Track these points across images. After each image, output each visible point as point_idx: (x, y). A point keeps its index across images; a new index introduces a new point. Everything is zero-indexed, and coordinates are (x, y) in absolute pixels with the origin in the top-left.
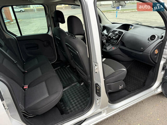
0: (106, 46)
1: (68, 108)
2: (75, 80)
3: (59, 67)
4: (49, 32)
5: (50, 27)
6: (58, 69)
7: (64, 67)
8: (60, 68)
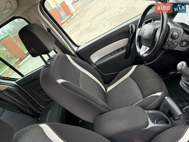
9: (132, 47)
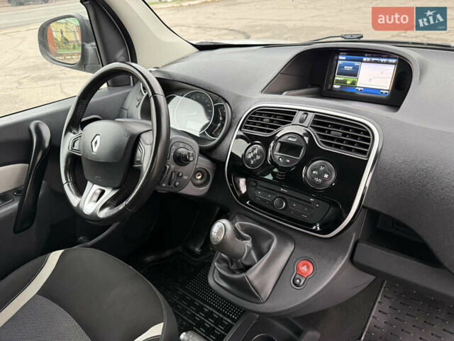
9: (41, 193)
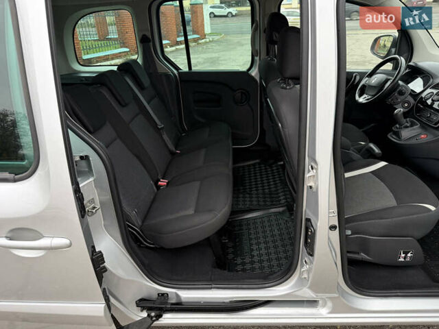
0: (400, 125)
1: (239, 261)
2: (283, 201)
3: (257, 161)
4: (253, 69)
5: (257, 56)
6: (254, 165)
7: (271, 161)
8: (259, 164)
